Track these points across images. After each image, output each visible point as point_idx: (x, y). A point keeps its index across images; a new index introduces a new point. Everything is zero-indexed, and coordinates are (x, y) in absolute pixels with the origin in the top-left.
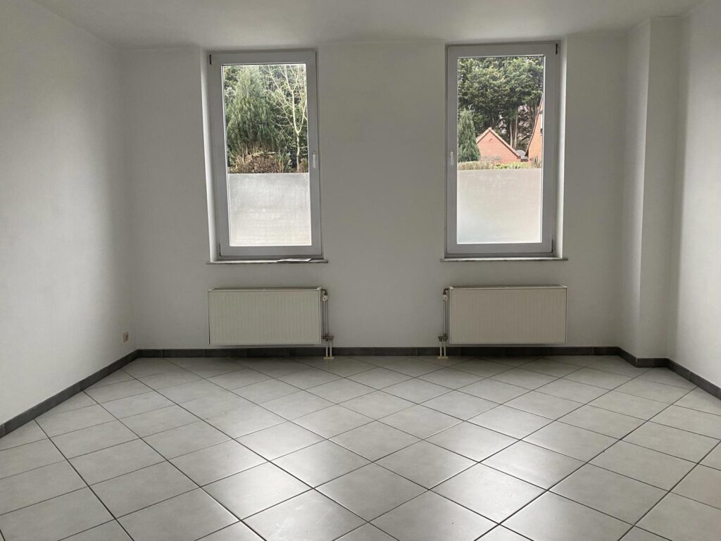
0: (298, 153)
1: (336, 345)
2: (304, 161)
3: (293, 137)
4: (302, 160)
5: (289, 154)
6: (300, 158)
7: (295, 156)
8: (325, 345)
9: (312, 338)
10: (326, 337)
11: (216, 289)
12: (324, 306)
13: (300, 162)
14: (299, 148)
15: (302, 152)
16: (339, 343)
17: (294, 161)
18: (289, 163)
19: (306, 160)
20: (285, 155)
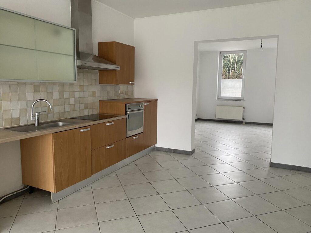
0: (231, 68)
1: (245, 121)
2: (233, 71)
3: (229, 62)
4: (232, 71)
5: (228, 68)
6: (231, 70)
7: (230, 69)
8: (243, 121)
9: (240, 118)
10: (243, 119)
11: (218, 106)
12: (244, 111)
13: (231, 71)
14: (231, 66)
15: (233, 67)
16: (246, 121)
17: (229, 71)
18: (227, 72)
19: (234, 70)
20: (226, 69)
